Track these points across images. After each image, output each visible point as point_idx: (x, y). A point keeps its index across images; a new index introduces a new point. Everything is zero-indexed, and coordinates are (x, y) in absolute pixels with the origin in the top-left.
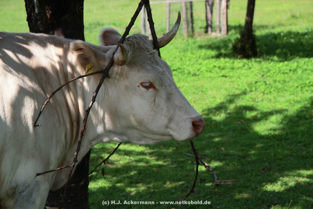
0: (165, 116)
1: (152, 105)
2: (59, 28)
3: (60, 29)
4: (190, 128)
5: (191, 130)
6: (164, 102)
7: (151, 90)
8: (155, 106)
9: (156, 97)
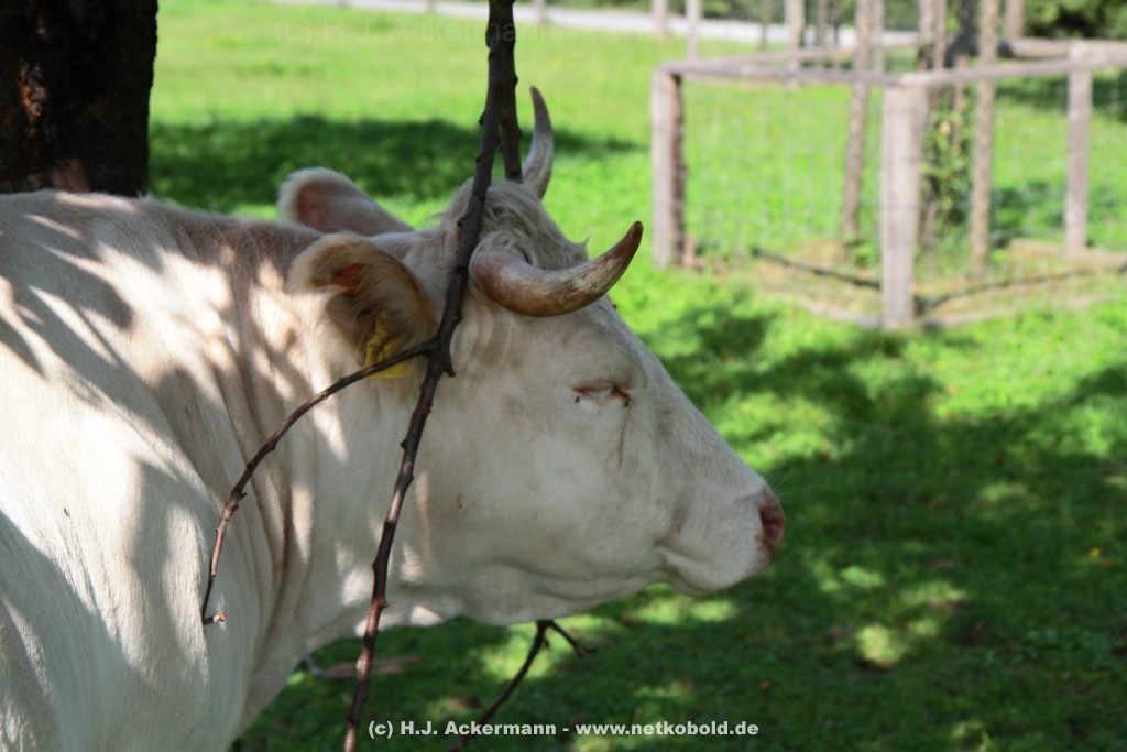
8: (623, 465)
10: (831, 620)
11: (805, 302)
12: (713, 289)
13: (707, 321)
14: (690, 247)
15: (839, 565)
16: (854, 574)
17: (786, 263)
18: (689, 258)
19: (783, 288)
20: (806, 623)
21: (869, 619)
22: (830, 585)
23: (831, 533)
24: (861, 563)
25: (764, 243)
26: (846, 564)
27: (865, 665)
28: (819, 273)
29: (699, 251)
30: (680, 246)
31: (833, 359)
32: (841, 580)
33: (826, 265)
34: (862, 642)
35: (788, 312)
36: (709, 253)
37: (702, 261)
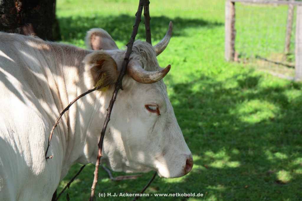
0: (159, 146)
1: (150, 131)
2: (28, 24)
3: (30, 25)
4: (183, 167)
5: (183, 169)
6: (161, 130)
7: (155, 114)
8: (153, 132)
9: (156, 123)
10: (269, 168)
11: (271, 72)
12: (243, 68)
13: (241, 78)
14: (236, 55)
15: (273, 152)
16: (278, 155)
17: (266, 60)
18: (236, 58)
19: (264, 68)
20: (261, 169)
21: (281, 168)
22: (270, 158)
23: (272, 142)
24: (281, 151)
25: (260, 54)
26: (276, 152)
27: (279, 182)
28: (276, 63)
29: (239, 56)
30: (233, 55)
31: (278, 90)
32: (274, 156)
33: (278, 61)
34: (278, 175)
35: (265, 75)
36: (242, 57)
37: (240, 59)
